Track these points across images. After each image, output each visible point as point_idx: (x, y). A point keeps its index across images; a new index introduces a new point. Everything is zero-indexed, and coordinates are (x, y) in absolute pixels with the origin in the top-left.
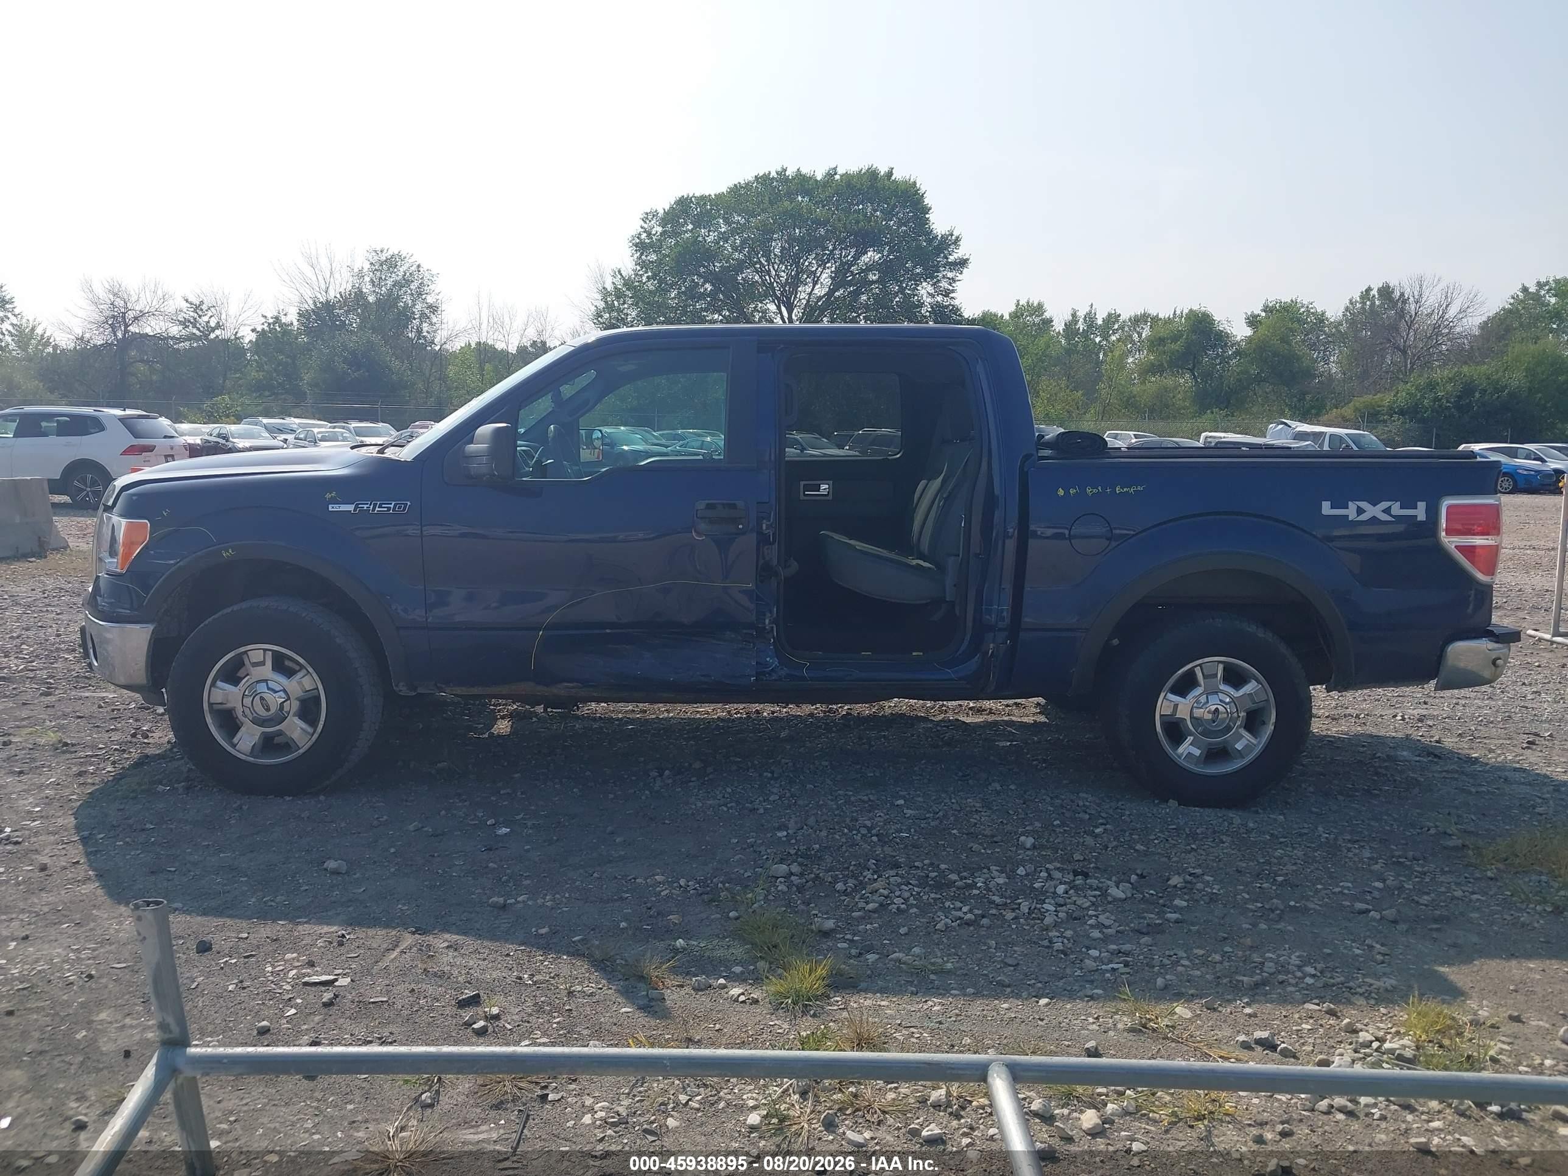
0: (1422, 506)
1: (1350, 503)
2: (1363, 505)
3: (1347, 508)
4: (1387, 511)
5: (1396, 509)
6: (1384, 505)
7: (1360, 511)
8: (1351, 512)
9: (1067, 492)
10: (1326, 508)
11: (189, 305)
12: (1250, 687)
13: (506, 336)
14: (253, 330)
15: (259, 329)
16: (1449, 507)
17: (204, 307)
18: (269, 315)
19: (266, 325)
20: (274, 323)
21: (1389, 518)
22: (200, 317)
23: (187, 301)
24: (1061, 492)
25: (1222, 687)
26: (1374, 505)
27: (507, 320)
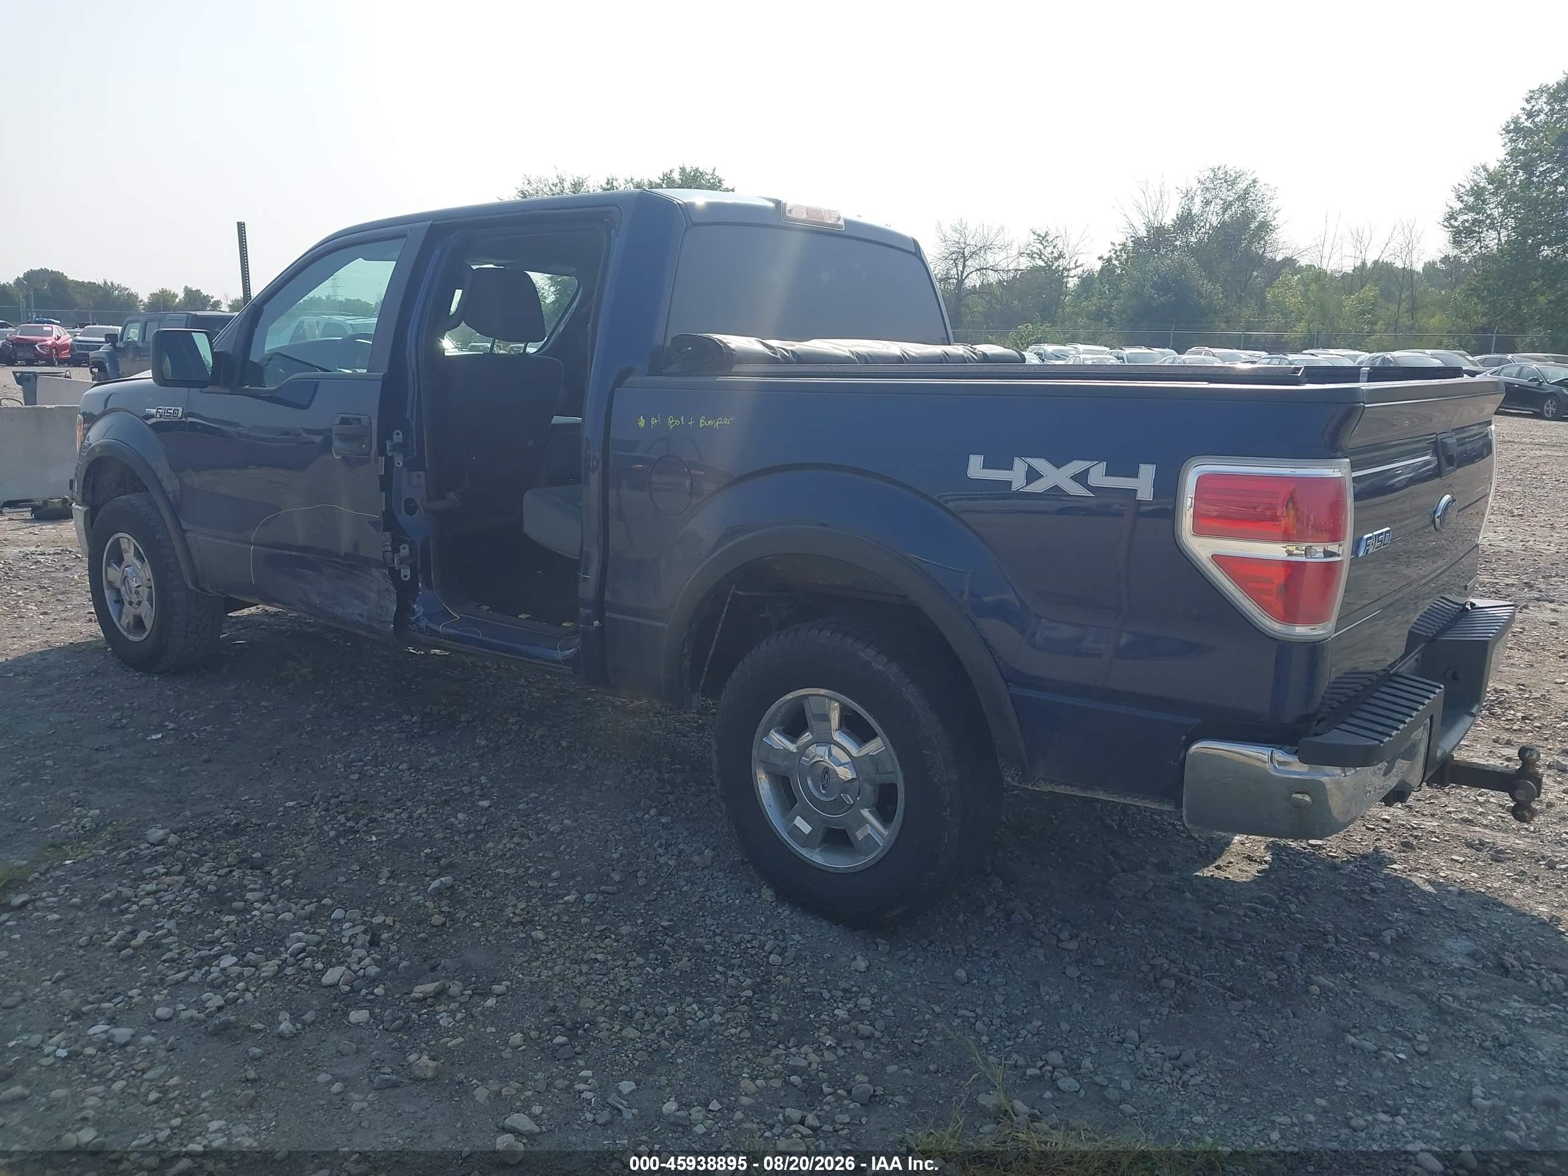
0: (1147, 472)
1: (1017, 460)
2: (1041, 464)
3: (1011, 468)
4: (1081, 478)
5: (1098, 476)
6: (1077, 466)
7: (1033, 475)
8: (1016, 476)
9: (648, 422)
10: (976, 468)
11: (1036, 237)
12: (874, 747)
13: (1363, 251)
14: (1100, 258)
15: (1106, 257)
16: (1202, 480)
17: (1050, 239)
18: (1117, 243)
19: (1113, 252)
20: (1121, 251)
21: (1083, 492)
22: (1045, 248)
23: (1034, 233)
24: (642, 423)
25: (838, 737)
26: (1058, 466)
27: (1367, 234)
